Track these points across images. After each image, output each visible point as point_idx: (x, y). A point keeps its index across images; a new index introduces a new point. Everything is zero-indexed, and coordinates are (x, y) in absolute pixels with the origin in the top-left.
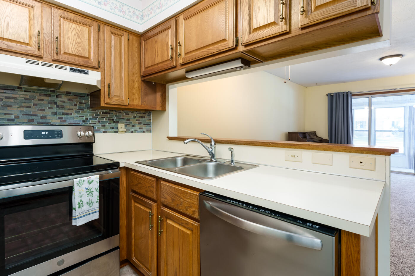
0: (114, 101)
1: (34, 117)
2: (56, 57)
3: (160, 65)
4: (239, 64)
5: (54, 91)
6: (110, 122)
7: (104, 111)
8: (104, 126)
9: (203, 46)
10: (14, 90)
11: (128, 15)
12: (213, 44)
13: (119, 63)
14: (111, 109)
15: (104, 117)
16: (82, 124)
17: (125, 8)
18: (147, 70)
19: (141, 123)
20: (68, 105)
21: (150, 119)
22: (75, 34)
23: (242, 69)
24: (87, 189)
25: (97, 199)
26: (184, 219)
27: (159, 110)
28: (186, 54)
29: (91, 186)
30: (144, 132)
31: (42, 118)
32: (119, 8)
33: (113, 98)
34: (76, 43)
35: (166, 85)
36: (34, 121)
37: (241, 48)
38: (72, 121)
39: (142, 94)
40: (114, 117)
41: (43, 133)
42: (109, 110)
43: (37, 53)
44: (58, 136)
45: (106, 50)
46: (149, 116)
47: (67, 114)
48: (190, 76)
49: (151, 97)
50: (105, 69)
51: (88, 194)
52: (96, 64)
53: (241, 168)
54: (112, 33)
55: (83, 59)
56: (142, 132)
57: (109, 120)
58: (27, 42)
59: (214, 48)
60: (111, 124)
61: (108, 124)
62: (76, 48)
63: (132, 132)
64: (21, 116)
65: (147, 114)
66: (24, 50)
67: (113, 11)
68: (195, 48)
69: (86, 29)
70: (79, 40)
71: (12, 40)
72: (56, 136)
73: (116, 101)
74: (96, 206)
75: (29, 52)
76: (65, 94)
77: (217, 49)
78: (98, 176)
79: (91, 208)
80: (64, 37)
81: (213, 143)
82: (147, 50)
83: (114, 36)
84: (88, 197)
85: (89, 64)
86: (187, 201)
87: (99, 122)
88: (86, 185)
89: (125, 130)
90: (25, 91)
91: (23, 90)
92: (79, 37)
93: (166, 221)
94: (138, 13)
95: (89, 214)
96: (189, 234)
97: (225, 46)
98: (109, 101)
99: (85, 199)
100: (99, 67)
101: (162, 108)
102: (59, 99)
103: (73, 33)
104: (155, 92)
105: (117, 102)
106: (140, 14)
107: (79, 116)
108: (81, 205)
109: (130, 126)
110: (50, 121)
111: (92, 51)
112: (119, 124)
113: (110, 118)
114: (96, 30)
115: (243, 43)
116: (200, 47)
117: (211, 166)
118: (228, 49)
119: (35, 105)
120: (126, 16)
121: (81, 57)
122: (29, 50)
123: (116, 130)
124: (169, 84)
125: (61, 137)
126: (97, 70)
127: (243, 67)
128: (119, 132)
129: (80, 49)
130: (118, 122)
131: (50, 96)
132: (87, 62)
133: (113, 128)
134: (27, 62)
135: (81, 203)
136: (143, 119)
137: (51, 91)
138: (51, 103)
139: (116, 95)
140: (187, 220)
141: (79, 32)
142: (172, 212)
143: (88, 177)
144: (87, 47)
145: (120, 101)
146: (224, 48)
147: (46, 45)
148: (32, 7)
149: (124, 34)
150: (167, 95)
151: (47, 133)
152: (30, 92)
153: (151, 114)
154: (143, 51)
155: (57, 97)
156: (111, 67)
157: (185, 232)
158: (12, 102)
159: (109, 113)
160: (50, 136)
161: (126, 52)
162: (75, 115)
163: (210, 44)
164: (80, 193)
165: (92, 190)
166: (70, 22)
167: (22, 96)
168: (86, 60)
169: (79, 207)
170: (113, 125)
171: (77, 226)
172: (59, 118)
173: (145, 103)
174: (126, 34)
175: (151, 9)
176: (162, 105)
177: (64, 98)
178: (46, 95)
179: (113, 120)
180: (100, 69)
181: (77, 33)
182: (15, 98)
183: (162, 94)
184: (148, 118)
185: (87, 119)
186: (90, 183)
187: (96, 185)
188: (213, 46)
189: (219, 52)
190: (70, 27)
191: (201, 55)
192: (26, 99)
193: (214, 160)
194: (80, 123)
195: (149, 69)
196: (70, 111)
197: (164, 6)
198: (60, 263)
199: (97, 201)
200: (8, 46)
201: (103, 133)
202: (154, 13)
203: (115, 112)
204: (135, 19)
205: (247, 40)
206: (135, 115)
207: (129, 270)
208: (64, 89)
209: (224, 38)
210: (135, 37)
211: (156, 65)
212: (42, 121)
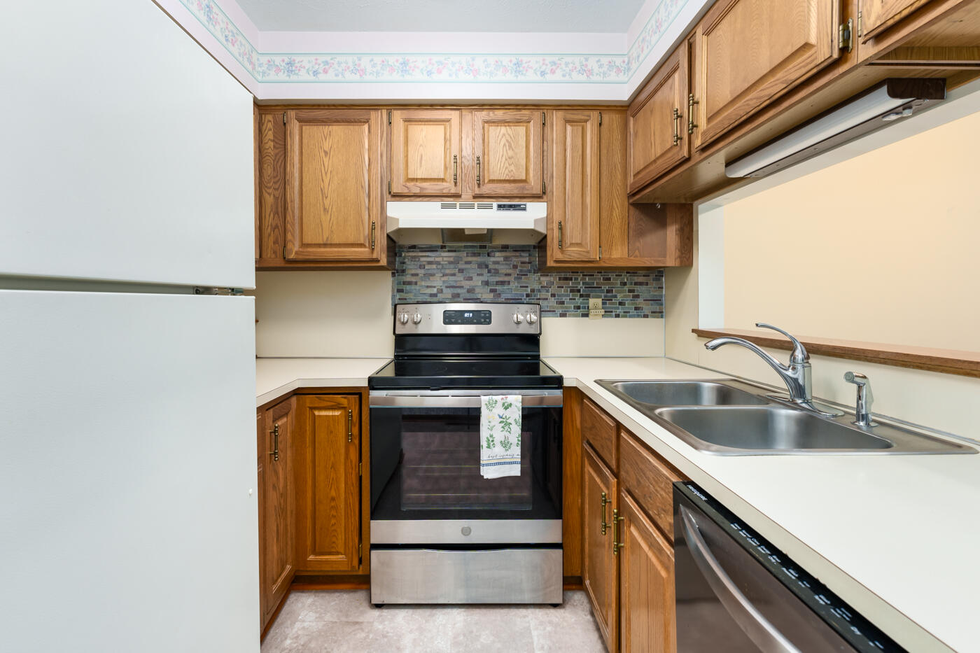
0: (569, 255)
1: (459, 291)
2: (477, 191)
3: (659, 162)
4: (883, 102)
5: (485, 247)
6: (573, 295)
7: (563, 275)
8: (563, 303)
9: (746, 85)
10: (437, 251)
11: (597, 74)
12: (773, 71)
13: (580, 176)
14: (575, 271)
15: (563, 287)
16: (525, 299)
17: (592, 63)
18: (636, 179)
19: (637, 296)
20: (503, 269)
21: (659, 288)
22: (505, 145)
23: (907, 113)
24: (502, 418)
25: (519, 440)
26: (655, 535)
27: (674, 265)
28: (709, 120)
29: (507, 413)
30: (646, 316)
31: (469, 291)
32: (579, 68)
33: (569, 249)
34: (506, 160)
35: (692, 205)
36: (459, 297)
37: (864, 52)
38: (509, 296)
39: (631, 233)
40: (581, 285)
41: (466, 315)
42: (572, 272)
43: (453, 191)
44: (485, 321)
45: (556, 157)
46: (659, 280)
47: (502, 283)
48: (740, 171)
49: (652, 239)
50: (555, 194)
51: (503, 427)
52: (538, 190)
53: (885, 445)
54: (567, 121)
55: (517, 185)
56: (638, 316)
57: (571, 291)
58: (442, 177)
59: (777, 82)
60: (574, 299)
61: (570, 299)
62: (506, 168)
63: (617, 316)
64: (444, 288)
65: (652, 276)
66: (438, 190)
67: (567, 78)
68: (729, 98)
69: (521, 130)
70: (510, 153)
71: (427, 179)
72: (483, 320)
73: (573, 254)
74: (516, 451)
75: (444, 191)
76: (499, 250)
77: (782, 83)
78: (520, 397)
79: (508, 453)
80: (488, 155)
81: (799, 354)
82: (636, 134)
83: (572, 126)
84: (502, 431)
85: (526, 192)
86: (661, 495)
87: (553, 295)
88: (499, 410)
89: (602, 312)
90: (449, 251)
91: (447, 250)
92: (510, 146)
93: (630, 527)
94: (618, 61)
95: (505, 463)
96: (663, 578)
97: (808, 64)
98: (560, 256)
99: (499, 435)
100: (544, 193)
101: (681, 262)
102: (492, 259)
103: (502, 144)
104: (663, 224)
105: (575, 257)
106: (624, 62)
107: (521, 287)
108: (492, 443)
109: (615, 304)
110: (479, 296)
111: (532, 167)
112: (590, 300)
113: (574, 287)
114: (539, 126)
115: (865, 33)
116: (740, 92)
117: (785, 417)
118: (815, 71)
119: (461, 271)
120: (594, 78)
121: (515, 181)
122: (443, 189)
123: (585, 311)
124: (700, 200)
125: (489, 323)
126: (542, 200)
127: (910, 107)
128: (590, 316)
129: (512, 168)
130: (588, 296)
131: (479, 255)
132: (523, 188)
133: (579, 308)
134: (444, 207)
135: (491, 439)
136: (644, 288)
137: (481, 247)
138: (481, 266)
139: (574, 242)
140: (661, 543)
141: (511, 137)
142: (638, 510)
143: (504, 397)
144: (523, 162)
145: (582, 253)
146: (804, 70)
147: (465, 174)
148: (448, 121)
149: (590, 116)
150: (694, 229)
151: (471, 314)
152: (455, 251)
153: (663, 276)
154: (631, 139)
155: (488, 255)
156: (565, 188)
157: (657, 569)
158: (434, 269)
159: (571, 279)
160: (475, 321)
161: (596, 151)
162: (514, 285)
163: (765, 72)
164: (490, 422)
165: (508, 421)
166: (498, 126)
167: (445, 259)
168: (521, 184)
169: (489, 447)
170: (579, 301)
171: (485, 477)
172: (492, 291)
173: (637, 252)
174: (595, 115)
175: (644, 39)
176: (682, 253)
177: (499, 256)
178: (474, 255)
179: (579, 291)
180: (545, 197)
181: (507, 141)
182: (438, 263)
183: (681, 228)
184: (654, 285)
185: (533, 291)
186: (506, 408)
187: (516, 415)
188: (773, 76)
189: (790, 87)
190: (497, 134)
191: (742, 113)
192: (450, 263)
193: (804, 405)
194: (521, 299)
195: (640, 176)
196: (506, 279)
197: (665, 20)
198: (466, 532)
199: (518, 444)
200: (421, 188)
201: (560, 316)
202: (648, 47)
203: (583, 275)
204: (613, 76)
205: (878, 18)
206: (626, 280)
207: (583, 602)
208: (498, 242)
209: (803, 43)
210: (614, 116)
211: (651, 164)
212: (468, 296)
